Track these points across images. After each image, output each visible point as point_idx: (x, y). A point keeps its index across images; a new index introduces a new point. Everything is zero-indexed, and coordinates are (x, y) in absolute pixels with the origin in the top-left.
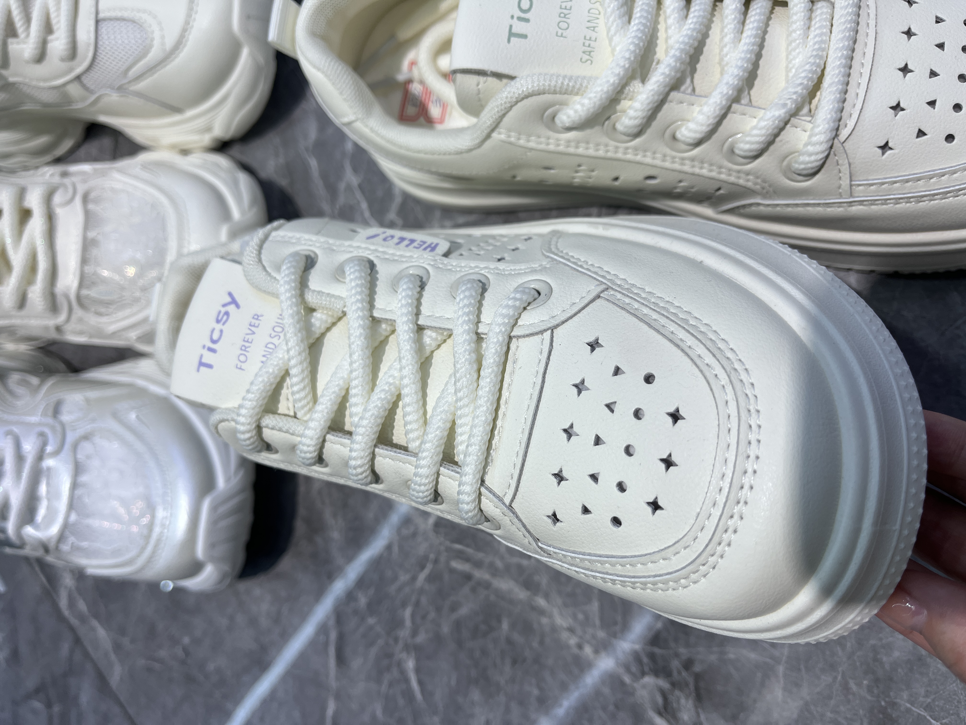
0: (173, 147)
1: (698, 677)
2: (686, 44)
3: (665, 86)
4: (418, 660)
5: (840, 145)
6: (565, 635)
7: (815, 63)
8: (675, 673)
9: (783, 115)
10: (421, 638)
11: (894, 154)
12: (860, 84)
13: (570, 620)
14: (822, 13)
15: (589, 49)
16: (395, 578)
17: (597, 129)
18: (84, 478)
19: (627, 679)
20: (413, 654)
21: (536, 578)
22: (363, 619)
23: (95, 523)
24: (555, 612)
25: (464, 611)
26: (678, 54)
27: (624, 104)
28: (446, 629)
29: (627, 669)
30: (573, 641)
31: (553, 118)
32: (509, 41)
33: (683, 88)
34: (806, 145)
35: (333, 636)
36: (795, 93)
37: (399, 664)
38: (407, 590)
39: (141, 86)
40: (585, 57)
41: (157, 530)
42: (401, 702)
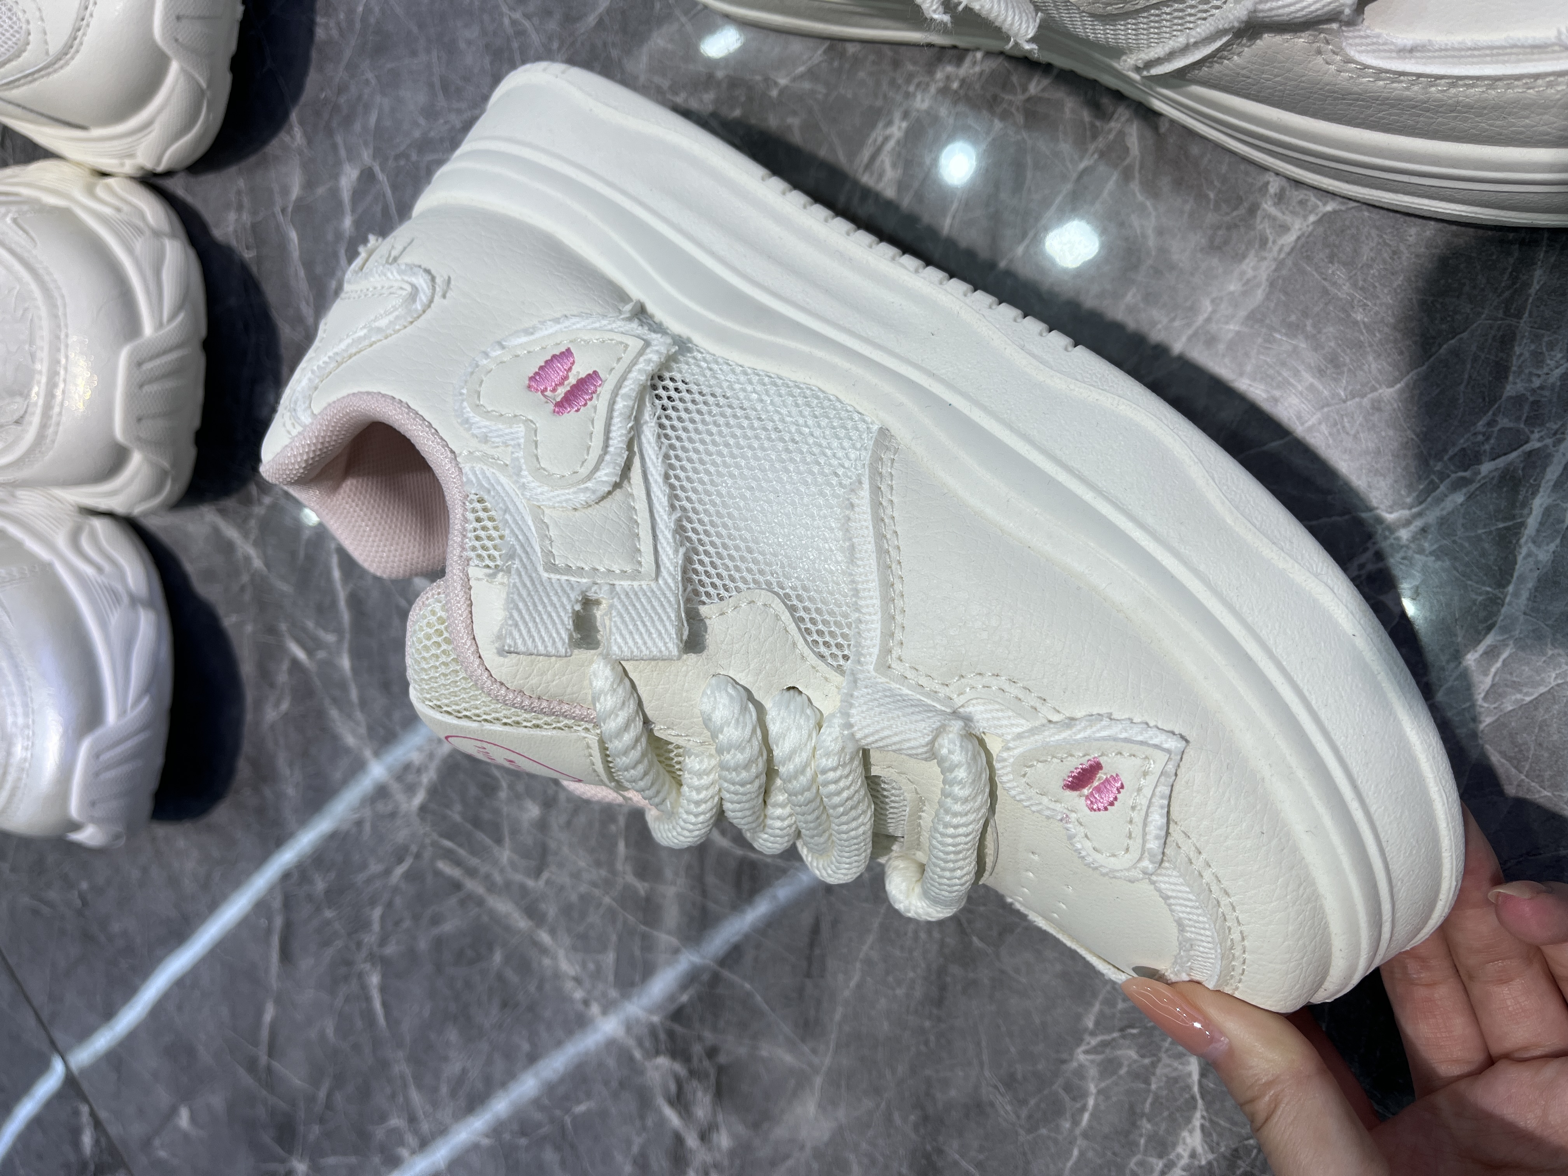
1: (721, 1070)
4: (384, 976)
6: (569, 985)
8: (695, 1060)
10: (390, 950)
13: (577, 967)
16: (364, 866)
19: (638, 1054)
20: (379, 968)
21: (543, 906)
22: (318, 910)
24: (561, 953)
25: (448, 927)
28: (423, 945)
29: (640, 1043)
30: (578, 995)
35: (278, 922)
37: (360, 976)
38: (378, 884)
41: (14, 772)
42: (359, 1024)
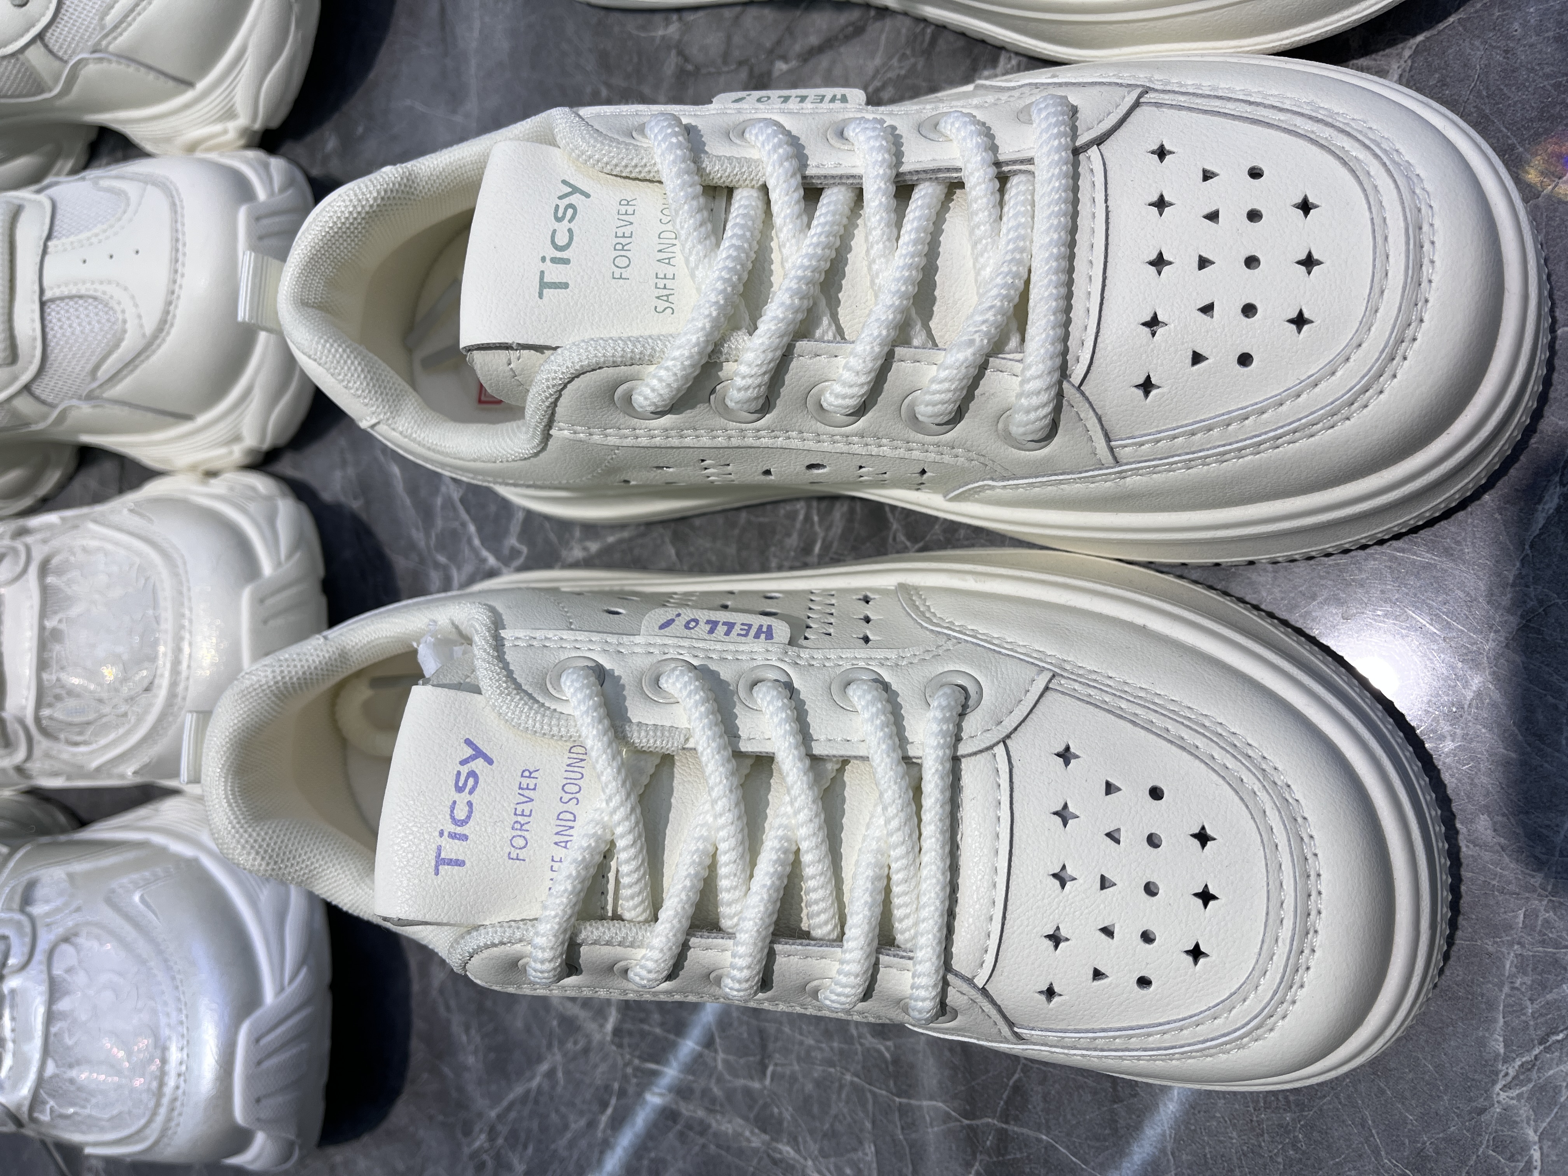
0: (193, 468)
2: (806, 268)
3: (781, 336)
5: (1073, 391)
7: (1010, 271)
9: (971, 358)
11: (1163, 395)
12: (1089, 293)
14: (1017, 194)
15: (666, 292)
17: (701, 408)
18: (63, 1005)
21: (776, 1110)
23: (83, 1075)
24: (809, 1166)
26: (794, 285)
27: (728, 368)
31: (628, 399)
32: (541, 296)
33: (818, 333)
34: (1020, 396)
36: (984, 322)
39: (119, 389)
40: (661, 305)
41: (171, 1082)
